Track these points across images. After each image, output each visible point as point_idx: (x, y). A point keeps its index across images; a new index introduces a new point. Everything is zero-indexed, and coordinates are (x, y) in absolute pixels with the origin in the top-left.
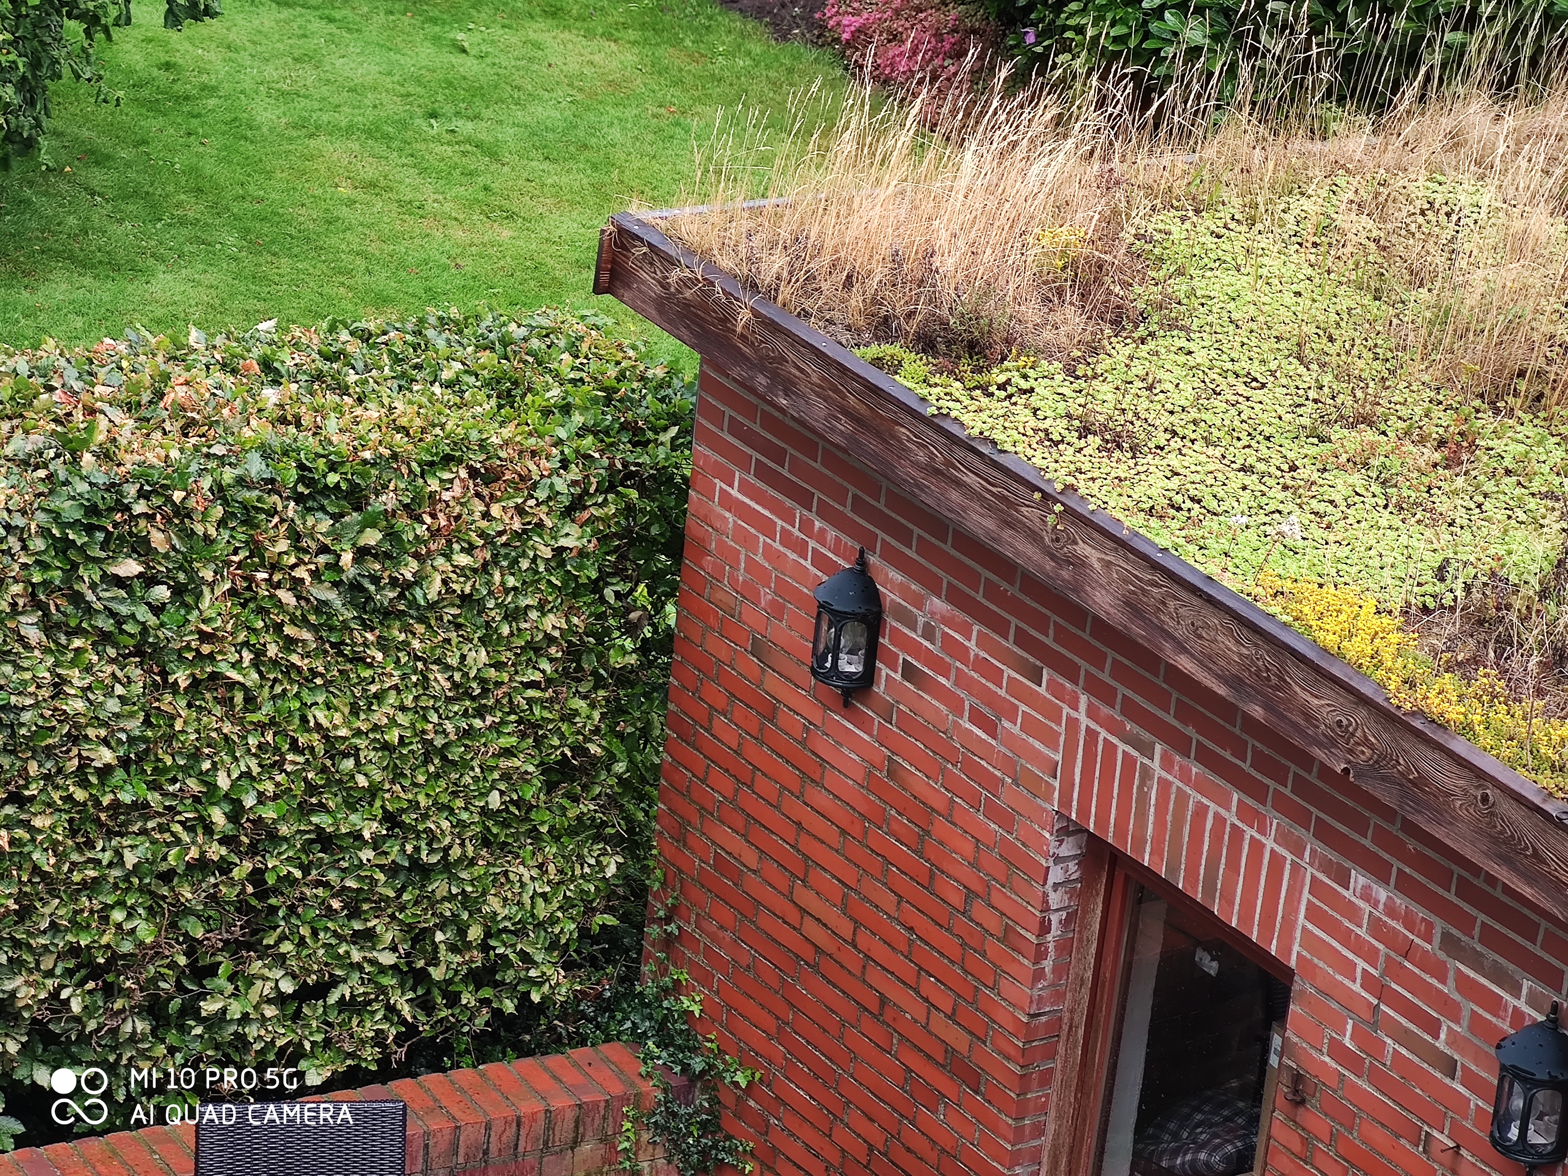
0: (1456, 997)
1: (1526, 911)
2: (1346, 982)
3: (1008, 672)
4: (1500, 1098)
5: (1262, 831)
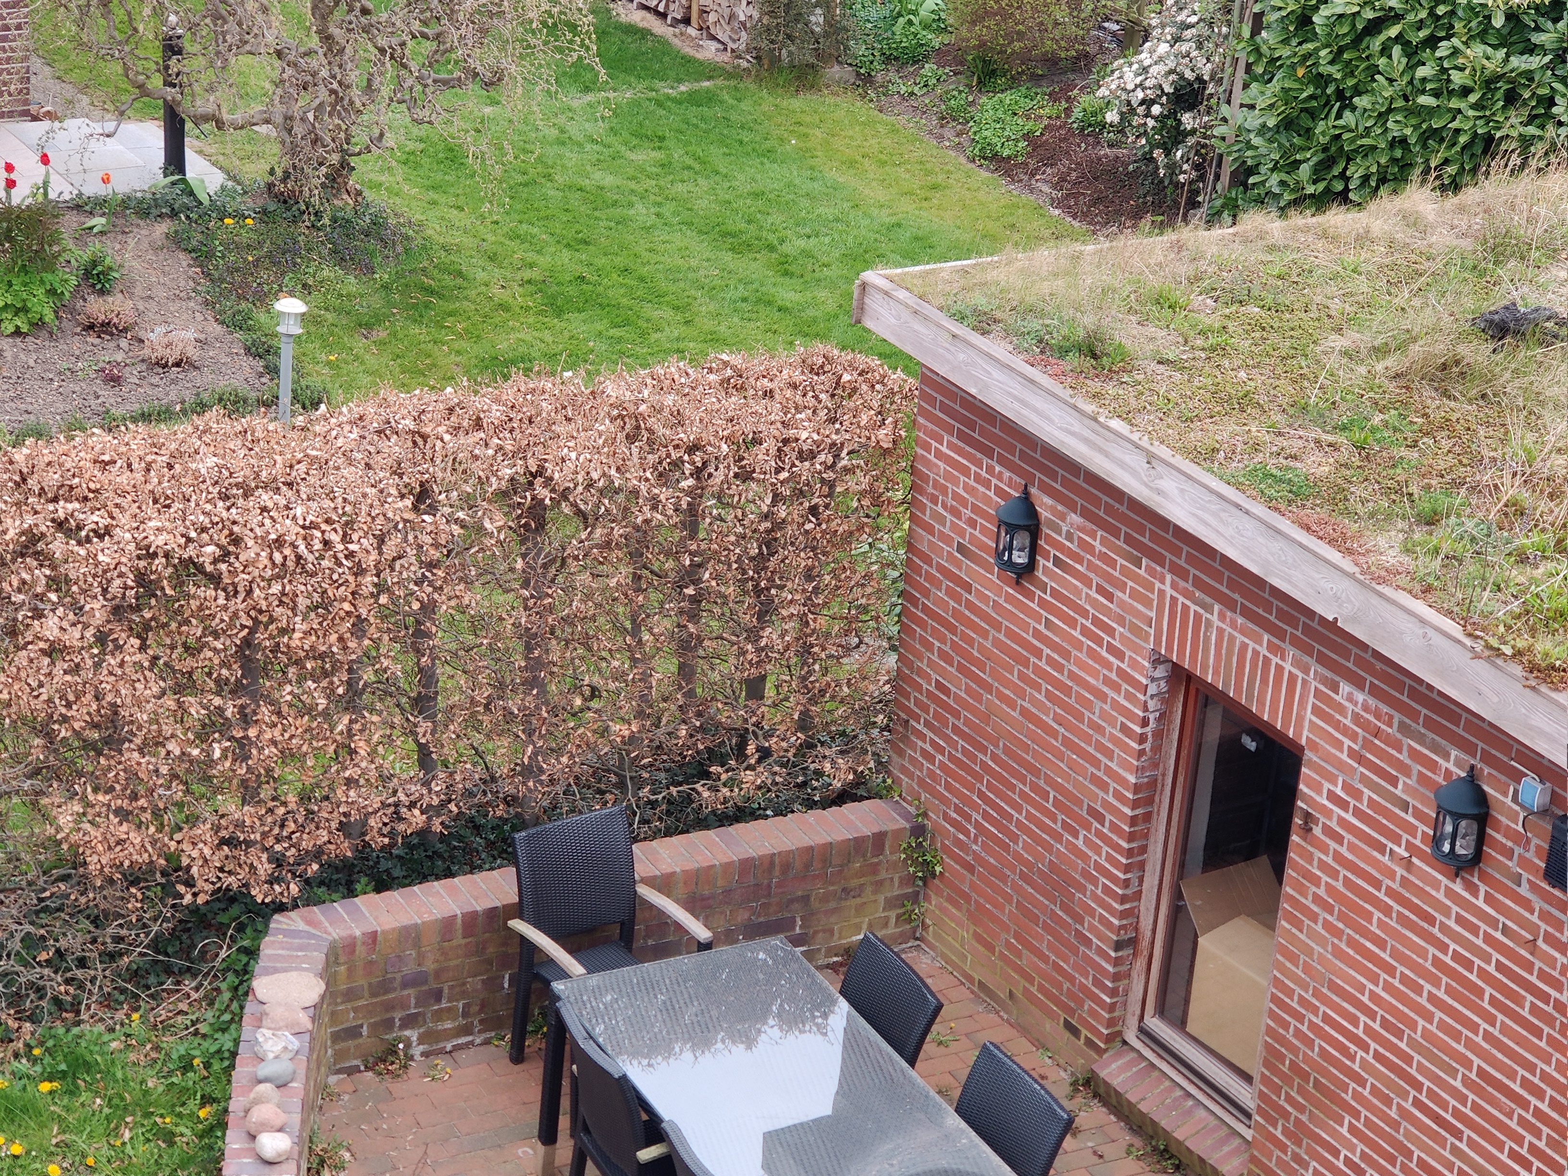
0: (1408, 761)
1: (1453, 707)
2: (1338, 754)
3: (1120, 561)
4: (1437, 825)
5: (1283, 658)
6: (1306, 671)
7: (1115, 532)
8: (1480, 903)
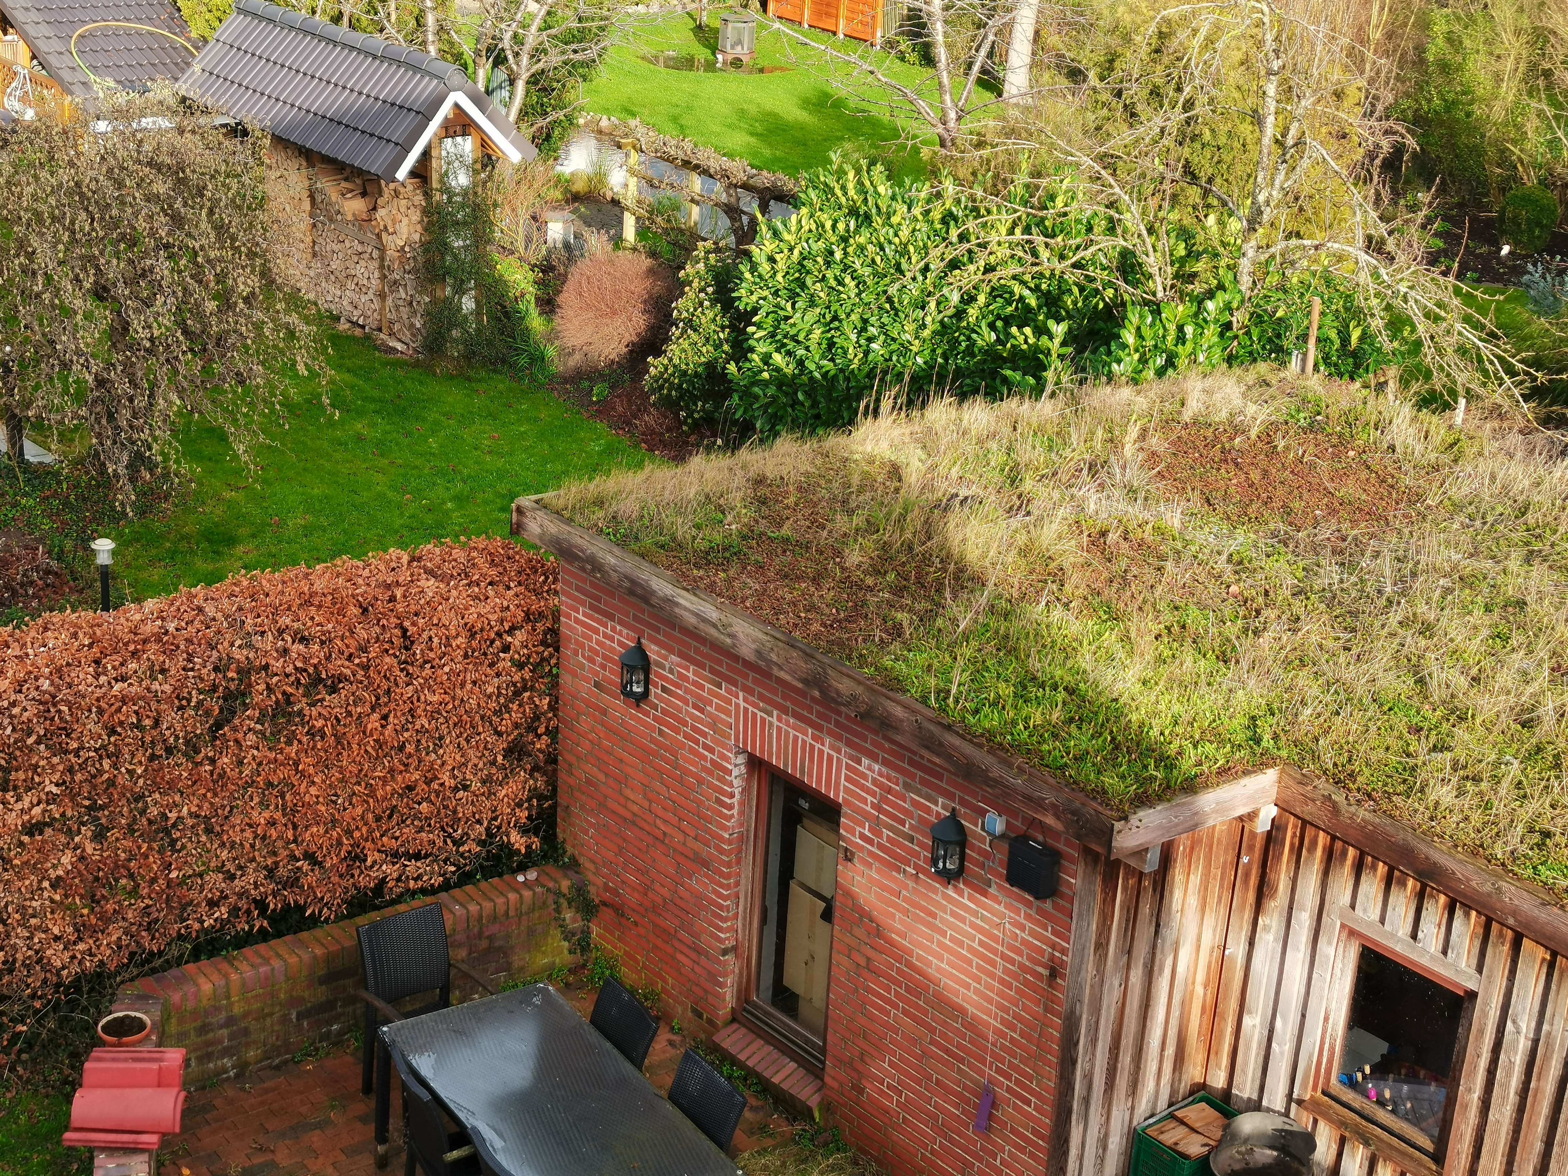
0: (911, 808)
1: (937, 769)
2: (864, 806)
3: (707, 685)
4: (933, 850)
5: (823, 745)
6: (839, 752)
7: (702, 666)
8: (966, 901)
